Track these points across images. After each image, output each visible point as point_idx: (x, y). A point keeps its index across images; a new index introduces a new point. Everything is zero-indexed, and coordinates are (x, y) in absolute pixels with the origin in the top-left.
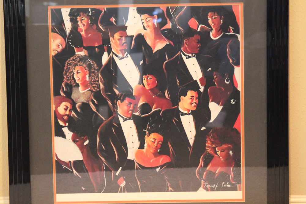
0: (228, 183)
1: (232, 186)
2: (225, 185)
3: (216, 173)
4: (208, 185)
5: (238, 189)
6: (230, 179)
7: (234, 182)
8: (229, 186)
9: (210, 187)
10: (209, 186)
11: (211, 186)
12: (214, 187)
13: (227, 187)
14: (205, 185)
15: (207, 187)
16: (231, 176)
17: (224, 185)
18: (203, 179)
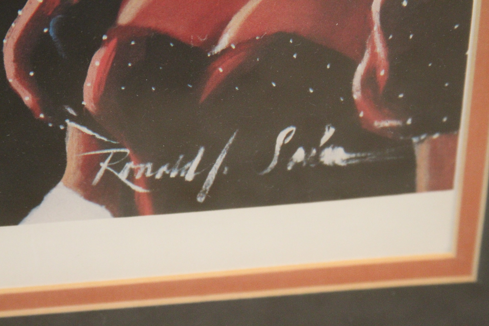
0: (329, 133)
1: (371, 157)
2: (299, 155)
3: (218, 49)
4: (130, 165)
5: (422, 173)
6: (357, 95)
7: (386, 124)
8: (335, 156)
9: (149, 182)
10: (145, 169)
11: (164, 169)
12: (190, 176)
13: (315, 167)
14: (104, 166)
15: (123, 176)
16: (361, 69)
17: (288, 150)
18: (79, 108)
